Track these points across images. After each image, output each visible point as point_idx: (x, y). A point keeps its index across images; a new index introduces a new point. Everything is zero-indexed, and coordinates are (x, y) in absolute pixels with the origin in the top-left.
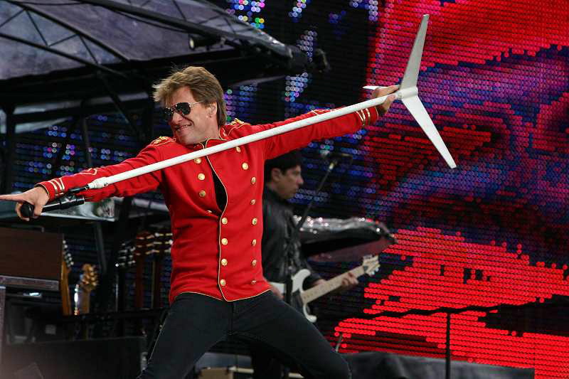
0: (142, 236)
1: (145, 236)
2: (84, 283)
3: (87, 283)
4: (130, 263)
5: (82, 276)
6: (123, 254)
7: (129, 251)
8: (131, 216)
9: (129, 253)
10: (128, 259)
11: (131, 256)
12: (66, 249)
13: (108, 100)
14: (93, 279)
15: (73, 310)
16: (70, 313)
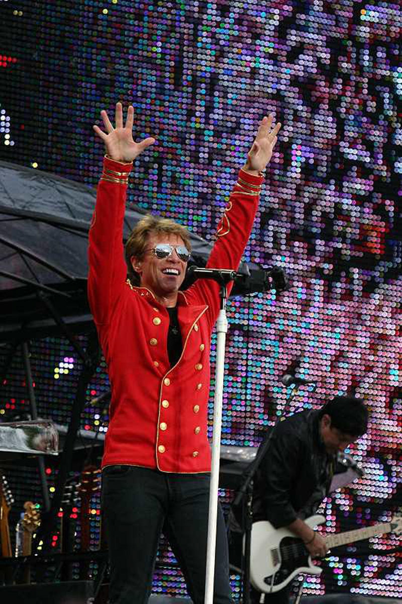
0: (88, 471)
1: (91, 470)
2: (26, 522)
3: (29, 522)
4: (75, 500)
5: (23, 515)
6: (68, 491)
7: (74, 486)
8: (76, 448)
9: (74, 489)
10: (73, 496)
11: (76, 493)
12: (5, 486)
13: (51, 322)
14: (35, 518)
15: (14, 551)
16: (11, 556)
